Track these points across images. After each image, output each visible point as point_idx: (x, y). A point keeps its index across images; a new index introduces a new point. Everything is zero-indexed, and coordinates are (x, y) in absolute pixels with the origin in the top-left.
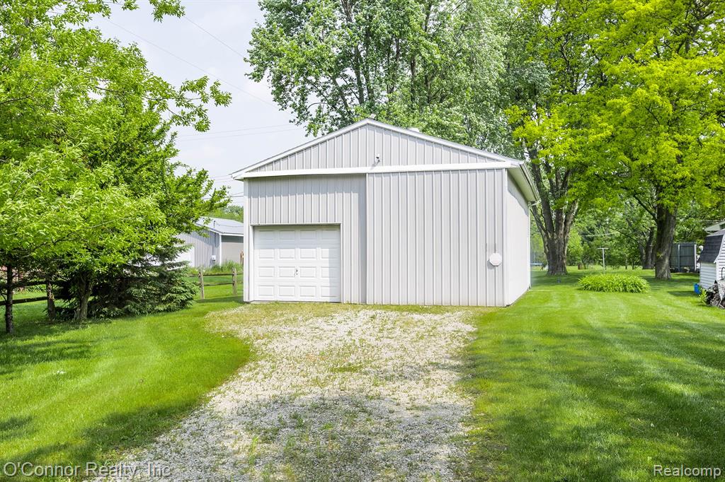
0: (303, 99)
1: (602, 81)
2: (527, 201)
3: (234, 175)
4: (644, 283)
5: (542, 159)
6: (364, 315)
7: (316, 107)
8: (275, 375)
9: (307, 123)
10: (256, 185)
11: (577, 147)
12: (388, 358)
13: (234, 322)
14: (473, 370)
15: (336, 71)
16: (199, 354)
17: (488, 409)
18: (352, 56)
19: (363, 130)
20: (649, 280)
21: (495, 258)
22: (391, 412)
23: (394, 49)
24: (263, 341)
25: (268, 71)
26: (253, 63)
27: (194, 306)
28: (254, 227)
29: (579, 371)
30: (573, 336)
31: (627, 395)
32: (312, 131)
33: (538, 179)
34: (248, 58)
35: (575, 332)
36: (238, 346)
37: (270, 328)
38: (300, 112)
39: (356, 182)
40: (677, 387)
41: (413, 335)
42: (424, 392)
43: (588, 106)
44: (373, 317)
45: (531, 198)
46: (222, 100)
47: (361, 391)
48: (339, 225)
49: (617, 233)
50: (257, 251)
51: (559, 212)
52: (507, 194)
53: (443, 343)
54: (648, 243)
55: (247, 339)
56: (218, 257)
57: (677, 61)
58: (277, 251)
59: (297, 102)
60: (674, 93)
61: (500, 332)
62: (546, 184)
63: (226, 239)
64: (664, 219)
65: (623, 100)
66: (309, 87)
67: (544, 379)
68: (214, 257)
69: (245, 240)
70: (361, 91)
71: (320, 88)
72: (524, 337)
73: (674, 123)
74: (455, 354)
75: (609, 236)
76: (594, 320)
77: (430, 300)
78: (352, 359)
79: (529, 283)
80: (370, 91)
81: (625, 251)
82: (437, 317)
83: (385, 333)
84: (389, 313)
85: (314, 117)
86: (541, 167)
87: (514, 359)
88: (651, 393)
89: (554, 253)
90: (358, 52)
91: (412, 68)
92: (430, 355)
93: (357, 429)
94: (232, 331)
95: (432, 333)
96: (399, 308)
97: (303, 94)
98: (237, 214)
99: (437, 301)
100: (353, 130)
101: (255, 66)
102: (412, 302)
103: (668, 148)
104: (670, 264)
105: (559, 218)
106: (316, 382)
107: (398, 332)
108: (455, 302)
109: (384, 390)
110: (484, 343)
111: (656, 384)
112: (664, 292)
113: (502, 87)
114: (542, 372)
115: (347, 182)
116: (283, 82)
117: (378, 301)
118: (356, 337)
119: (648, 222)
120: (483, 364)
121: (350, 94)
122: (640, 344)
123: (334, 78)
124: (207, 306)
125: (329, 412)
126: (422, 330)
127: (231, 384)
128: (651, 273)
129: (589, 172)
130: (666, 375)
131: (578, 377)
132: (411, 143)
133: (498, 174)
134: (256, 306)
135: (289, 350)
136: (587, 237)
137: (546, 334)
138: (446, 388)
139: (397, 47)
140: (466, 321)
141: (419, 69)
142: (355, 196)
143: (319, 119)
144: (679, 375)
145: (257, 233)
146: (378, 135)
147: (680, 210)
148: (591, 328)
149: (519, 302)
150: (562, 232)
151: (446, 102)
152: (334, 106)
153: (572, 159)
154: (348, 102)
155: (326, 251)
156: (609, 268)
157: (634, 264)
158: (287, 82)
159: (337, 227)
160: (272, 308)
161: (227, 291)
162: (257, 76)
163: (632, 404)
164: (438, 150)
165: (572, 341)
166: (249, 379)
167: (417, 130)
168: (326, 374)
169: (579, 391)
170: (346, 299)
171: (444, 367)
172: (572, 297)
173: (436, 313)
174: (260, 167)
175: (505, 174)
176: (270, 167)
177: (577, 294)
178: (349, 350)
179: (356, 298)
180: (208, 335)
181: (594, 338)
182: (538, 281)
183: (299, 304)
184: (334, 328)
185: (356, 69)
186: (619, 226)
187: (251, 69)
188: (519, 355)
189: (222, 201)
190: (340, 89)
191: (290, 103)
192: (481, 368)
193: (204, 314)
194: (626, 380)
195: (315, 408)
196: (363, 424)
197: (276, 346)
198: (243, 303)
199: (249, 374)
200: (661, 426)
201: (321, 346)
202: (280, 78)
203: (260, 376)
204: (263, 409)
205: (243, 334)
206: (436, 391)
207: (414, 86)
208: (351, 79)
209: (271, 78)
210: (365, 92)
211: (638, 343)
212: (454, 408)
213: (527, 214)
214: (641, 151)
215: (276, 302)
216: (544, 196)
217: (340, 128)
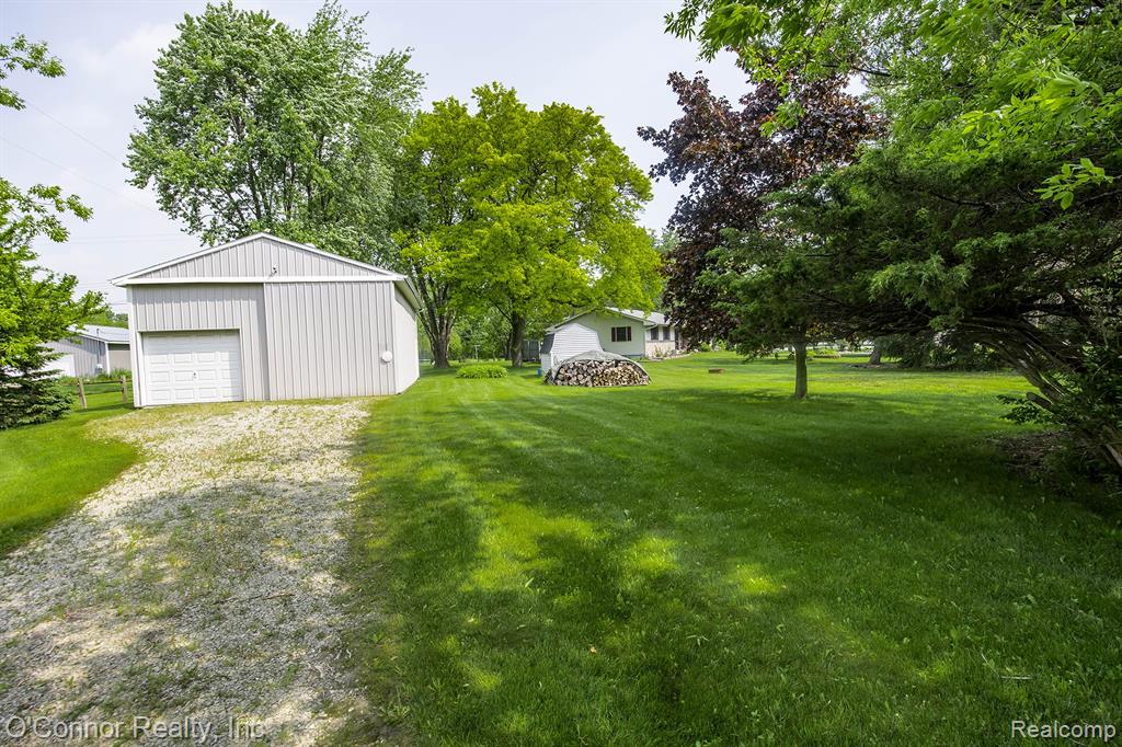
0: (195, 209)
1: (471, 216)
2: (414, 309)
3: (113, 282)
4: (504, 370)
5: (426, 277)
6: (266, 410)
7: (211, 218)
8: (164, 473)
9: (201, 234)
10: (141, 293)
11: (453, 266)
12: (286, 445)
13: (121, 428)
14: (364, 448)
15: (230, 187)
16: (74, 463)
17: (374, 476)
18: (246, 173)
19: (259, 242)
20: (508, 368)
21: (387, 356)
22: (285, 491)
23: (289, 170)
24: (154, 443)
25: (152, 179)
26: (135, 170)
27: (73, 416)
28: (142, 334)
29: (450, 439)
30: (447, 413)
31: (482, 453)
32: (208, 242)
33: (424, 291)
34: (128, 164)
35: (450, 410)
36: (124, 450)
37: (163, 430)
38: (192, 223)
39: (253, 291)
40: (518, 443)
41: (313, 423)
42: (318, 471)
43: (460, 234)
44: (275, 411)
45: (417, 306)
46: (82, 213)
47: (256, 476)
48: (238, 330)
49: (486, 334)
50: (147, 357)
51: (441, 318)
52: (394, 302)
53: (340, 428)
54: (509, 341)
55: (136, 443)
56: (105, 365)
57: (521, 205)
58: (171, 356)
59: (189, 212)
60: (522, 230)
61: (389, 415)
62: (431, 296)
63: (112, 346)
64: (517, 322)
65: (484, 231)
66: (202, 198)
67: (421, 448)
68: (100, 366)
69: (133, 347)
70: (258, 207)
71: (214, 201)
72: (410, 417)
73: (522, 251)
74: (350, 436)
75: (480, 337)
76: (465, 400)
77: (330, 394)
78: (250, 450)
79: (418, 375)
80: (267, 207)
81: (493, 348)
82: (336, 407)
83: (286, 425)
84: (291, 407)
85: (209, 227)
86: (427, 282)
87: (399, 435)
88: (499, 449)
89: (438, 350)
90: (252, 171)
91: (309, 190)
92: (326, 439)
93: (249, 510)
94: (117, 437)
95: (331, 420)
96: (301, 402)
97: (195, 205)
98: (122, 321)
99: (338, 394)
100: (248, 242)
101: (137, 172)
102: (314, 396)
103: (518, 272)
104: (523, 356)
105: (442, 323)
106: (210, 474)
107: (298, 422)
108: (353, 393)
109: (279, 473)
110: (375, 424)
111: (503, 443)
112: (518, 377)
113: (391, 214)
114: (420, 443)
115: (245, 291)
116: (171, 191)
117: (281, 396)
118: (256, 430)
119: (506, 326)
120: (372, 441)
121: (246, 209)
122: (496, 414)
123: (228, 192)
124: (87, 415)
125: (221, 499)
126: (321, 419)
127: (111, 488)
128: (510, 363)
129: (464, 285)
130: (511, 435)
131: (448, 444)
132: (307, 257)
133: (386, 285)
134: (149, 411)
135: (183, 448)
136: (465, 338)
137: (427, 413)
138: (338, 464)
139: (293, 170)
140: (362, 409)
141: (316, 192)
142: (253, 304)
143: (214, 230)
144: (520, 434)
145: (146, 341)
146: (274, 248)
147: (529, 316)
148: (463, 406)
149: (408, 390)
150: (444, 334)
151: (342, 221)
152: (230, 219)
153: (449, 275)
154: (245, 216)
155: (226, 355)
156: (481, 361)
157: (499, 357)
158: (176, 193)
159: (237, 331)
160: (166, 411)
161: (117, 398)
162: (140, 183)
163: (485, 459)
164: (333, 263)
165: (447, 416)
166: (134, 480)
167: (311, 245)
168: (222, 465)
169: (447, 453)
170: (249, 397)
171: (338, 448)
172: (452, 384)
173: (335, 404)
174: (145, 274)
175: (393, 286)
176: (158, 274)
177: (455, 381)
178: (247, 441)
179: (259, 396)
180: (88, 443)
181: (463, 413)
182: (424, 373)
183: (198, 406)
184: (234, 424)
185: (251, 185)
186: (488, 329)
187: (133, 176)
188: (403, 431)
189: (98, 307)
190: (236, 204)
191: (180, 213)
192: (371, 444)
193: (84, 422)
194: (483, 441)
195: (206, 497)
196: (256, 504)
197: (169, 446)
198: (135, 409)
199: (135, 476)
200: (504, 470)
201: (219, 441)
202: (167, 188)
203: (148, 475)
204: (148, 507)
205: (131, 438)
206: (329, 468)
207: (311, 205)
208: (246, 195)
209: (157, 186)
210: (262, 208)
211: (494, 414)
212: (344, 479)
213: (414, 319)
214: (499, 271)
215: (173, 405)
216: (429, 305)
217: (237, 238)
